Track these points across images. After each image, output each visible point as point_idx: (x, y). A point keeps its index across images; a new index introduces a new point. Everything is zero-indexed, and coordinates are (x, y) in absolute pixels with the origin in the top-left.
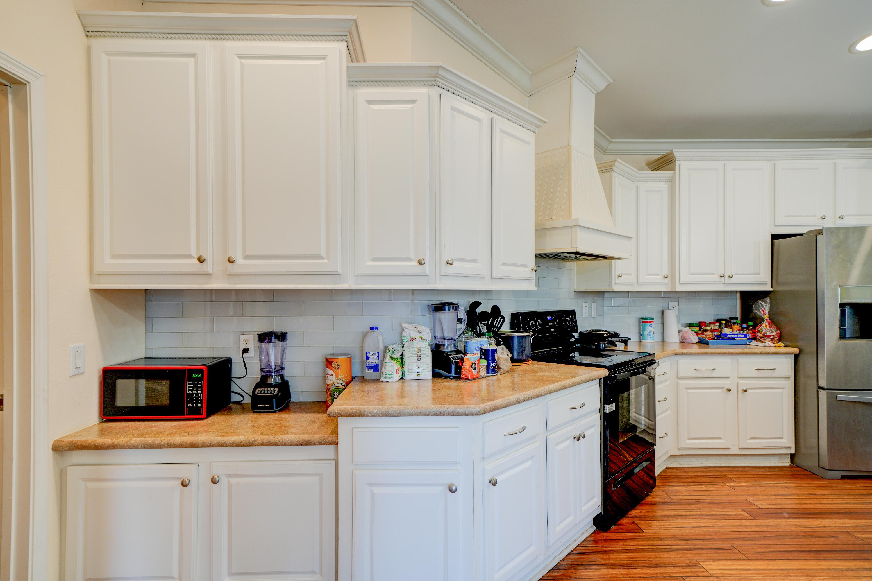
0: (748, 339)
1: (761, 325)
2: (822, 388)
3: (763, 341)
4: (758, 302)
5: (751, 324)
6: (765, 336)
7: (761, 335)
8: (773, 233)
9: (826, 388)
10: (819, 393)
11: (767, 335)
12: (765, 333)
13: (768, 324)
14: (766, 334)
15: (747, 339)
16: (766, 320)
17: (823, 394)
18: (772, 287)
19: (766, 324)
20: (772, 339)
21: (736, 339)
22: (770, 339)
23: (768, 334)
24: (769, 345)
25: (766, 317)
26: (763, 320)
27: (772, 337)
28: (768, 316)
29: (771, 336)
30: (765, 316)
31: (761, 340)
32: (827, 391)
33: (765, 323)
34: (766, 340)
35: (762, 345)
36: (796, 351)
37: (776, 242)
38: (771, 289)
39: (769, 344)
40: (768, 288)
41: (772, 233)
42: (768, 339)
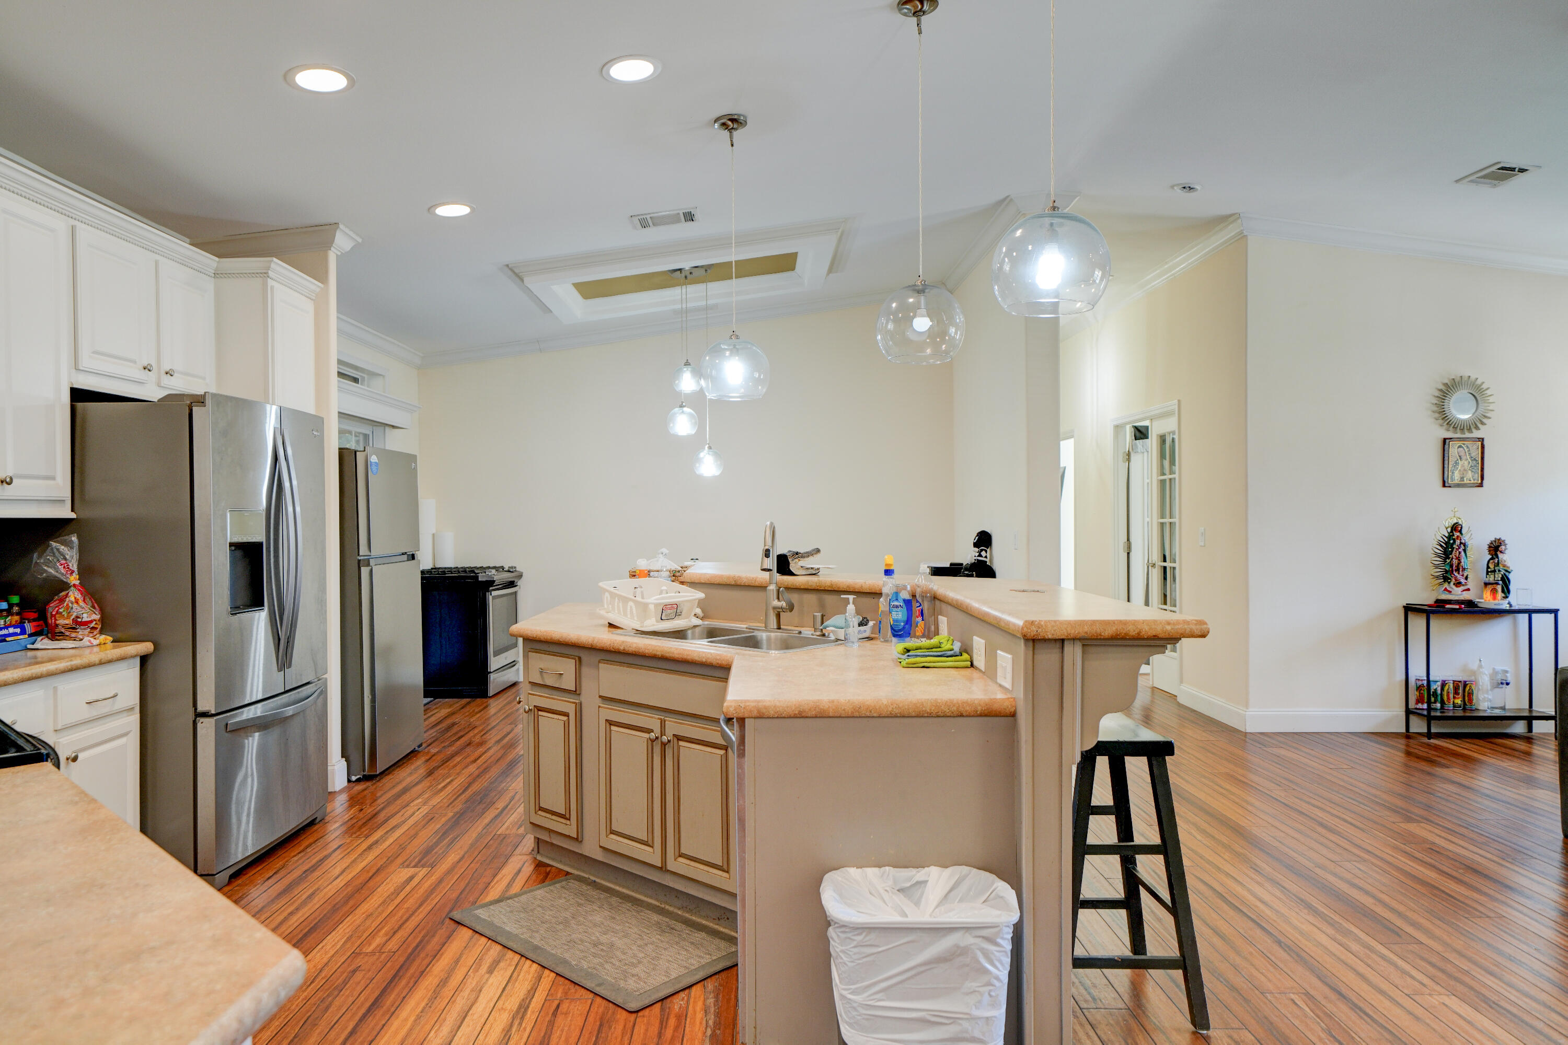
0: (30, 636)
1: (62, 600)
2: (205, 715)
3: (73, 635)
4: (49, 546)
5: (15, 599)
6: (78, 623)
7: (67, 622)
8: (75, 386)
9: (213, 712)
10: (199, 725)
11: (84, 620)
12: (79, 618)
13: (80, 596)
14: (79, 620)
15: (27, 636)
16: (74, 585)
17: (206, 728)
18: (72, 511)
19: (77, 597)
20: (93, 628)
21: (8, 639)
22: (89, 630)
23: (86, 618)
24: (89, 644)
25: (74, 579)
26: (65, 586)
27: (93, 625)
28: (78, 577)
29: (91, 622)
30: (72, 578)
31: (67, 633)
32: (215, 718)
33: (74, 594)
34: (81, 632)
35: (74, 646)
36: (146, 647)
37: (80, 405)
38: (73, 515)
39: (90, 641)
40: (65, 512)
41: (72, 384)
42: (85, 629)
